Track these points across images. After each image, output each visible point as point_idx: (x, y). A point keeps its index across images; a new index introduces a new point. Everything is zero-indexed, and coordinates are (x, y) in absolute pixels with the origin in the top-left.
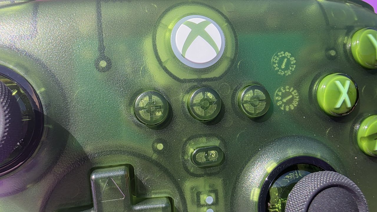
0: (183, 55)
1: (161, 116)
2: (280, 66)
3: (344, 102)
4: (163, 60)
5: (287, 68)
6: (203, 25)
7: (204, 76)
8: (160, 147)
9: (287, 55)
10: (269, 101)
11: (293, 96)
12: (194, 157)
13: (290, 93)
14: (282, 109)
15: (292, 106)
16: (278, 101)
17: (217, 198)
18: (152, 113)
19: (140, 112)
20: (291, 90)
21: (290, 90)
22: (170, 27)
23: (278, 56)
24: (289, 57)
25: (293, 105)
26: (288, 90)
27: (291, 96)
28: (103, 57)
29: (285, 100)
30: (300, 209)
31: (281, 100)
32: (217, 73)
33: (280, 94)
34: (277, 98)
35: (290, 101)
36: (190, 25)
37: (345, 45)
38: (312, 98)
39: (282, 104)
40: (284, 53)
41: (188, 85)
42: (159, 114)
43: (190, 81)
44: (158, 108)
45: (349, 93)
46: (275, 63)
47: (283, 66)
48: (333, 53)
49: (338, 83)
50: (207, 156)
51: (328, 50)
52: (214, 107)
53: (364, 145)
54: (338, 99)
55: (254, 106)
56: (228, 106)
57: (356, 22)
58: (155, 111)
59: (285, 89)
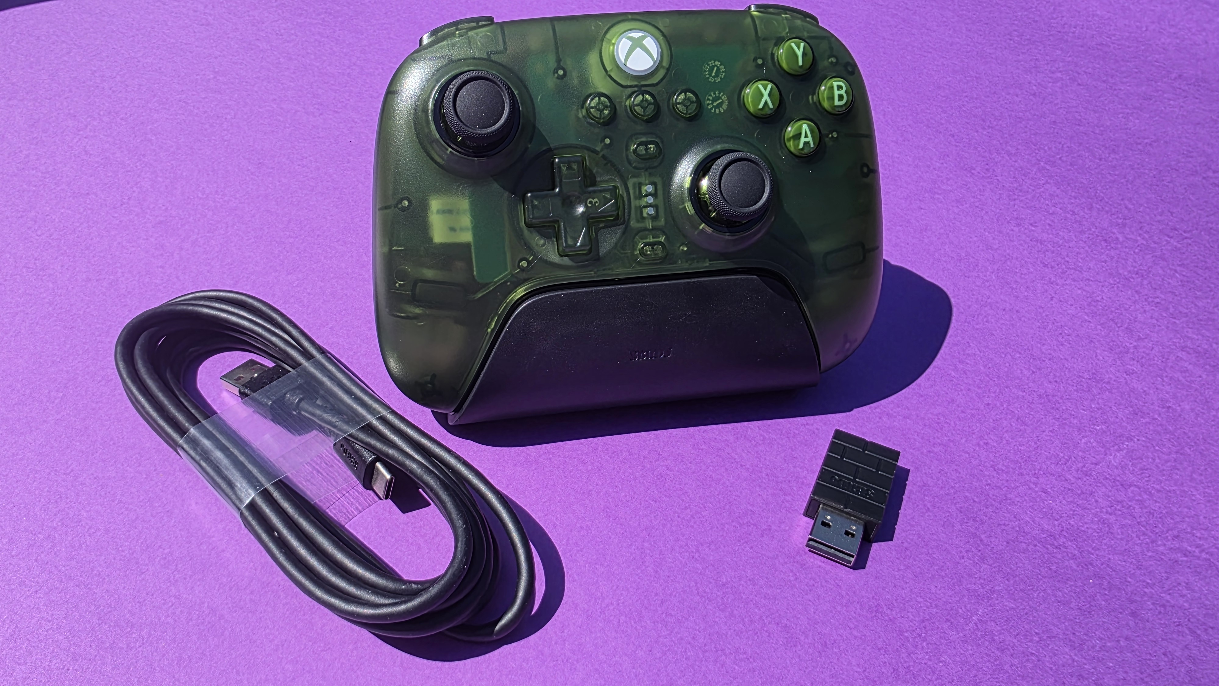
0: (625, 64)
1: (608, 114)
2: (710, 74)
3: (766, 103)
4: (608, 69)
5: (717, 75)
6: (641, 38)
7: (643, 83)
8: (608, 141)
9: (717, 64)
10: (700, 104)
11: (723, 101)
12: (635, 151)
13: (719, 98)
14: (713, 111)
15: (722, 109)
16: (708, 104)
17: (656, 189)
18: (601, 111)
19: (591, 110)
20: (720, 96)
22: (613, 41)
23: (708, 65)
24: (719, 66)
26: (717, 95)
27: (721, 101)
28: (560, 67)
29: (715, 104)
31: (712, 104)
32: (655, 80)
33: (711, 98)
34: (708, 102)
35: (719, 106)
36: (630, 39)
37: (773, 55)
38: (742, 105)
40: (715, 63)
41: (630, 90)
42: (606, 112)
43: (631, 86)
44: (606, 107)
45: (770, 95)
46: (706, 71)
47: (713, 74)
48: (760, 62)
49: (760, 87)
50: (646, 149)
51: (755, 59)
52: (652, 107)
53: (791, 145)
54: (760, 100)
55: (687, 107)
56: (664, 108)
57: (787, 33)
58: (603, 110)
59: (715, 94)
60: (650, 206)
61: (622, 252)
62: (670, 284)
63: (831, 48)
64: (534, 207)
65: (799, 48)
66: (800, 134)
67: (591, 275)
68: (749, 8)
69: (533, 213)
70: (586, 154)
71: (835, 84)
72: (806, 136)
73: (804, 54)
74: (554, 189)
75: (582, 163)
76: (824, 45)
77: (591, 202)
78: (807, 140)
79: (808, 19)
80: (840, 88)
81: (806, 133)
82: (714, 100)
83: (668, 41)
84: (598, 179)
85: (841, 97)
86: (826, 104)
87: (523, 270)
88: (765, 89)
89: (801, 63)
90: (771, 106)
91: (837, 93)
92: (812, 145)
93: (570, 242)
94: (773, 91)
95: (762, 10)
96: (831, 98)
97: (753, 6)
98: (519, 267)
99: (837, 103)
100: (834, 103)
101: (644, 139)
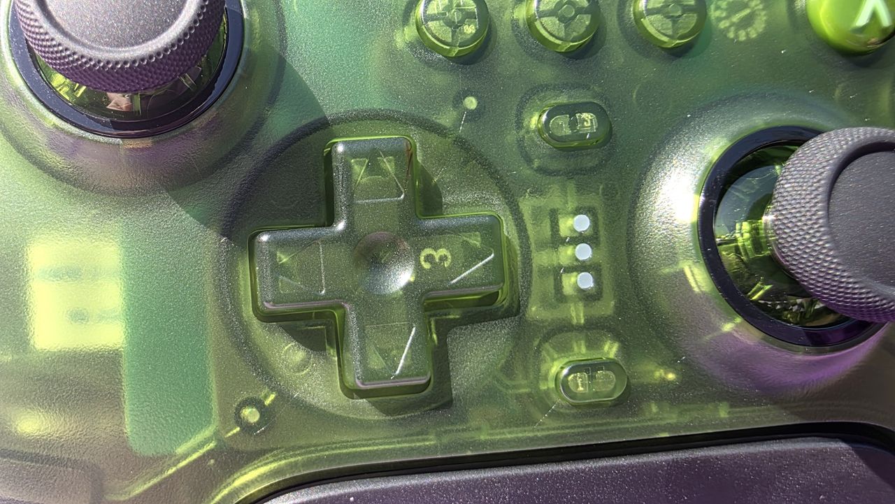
1: (474, 35)
3: (874, 16)
8: (471, 104)
11: (753, 11)
12: (544, 127)
13: (744, 5)
14: (731, 36)
15: (753, 31)
16: (719, 19)
17: (595, 223)
18: (456, 27)
19: (431, 24)
25: (756, 30)
27: (748, 11)
29: (736, 18)
30: (808, 211)
31: (728, 18)
33: (724, 4)
34: (718, 13)
35: (748, 21)
39: (730, 26)
42: (470, 29)
44: (467, 18)
50: (573, 124)
52: (586, 20)
54: (859, 9)
55: (674, 20)
56: (612, 23)
58: (462, 23)
60: (581, 267)
61: (509, 383)
62: (631, 466)
64: (278, 269)
67: (429, 444)
69: (275, 286)
70: (416, 137)
74: (330, 221)
75: (406, 157)
77: (429, 258)
82: (734, 9)
84: (447, 199)
87: (247, 428)
90: (887, 23)
93: (376, 362)
98: (239, 421)
101: (563, 99)
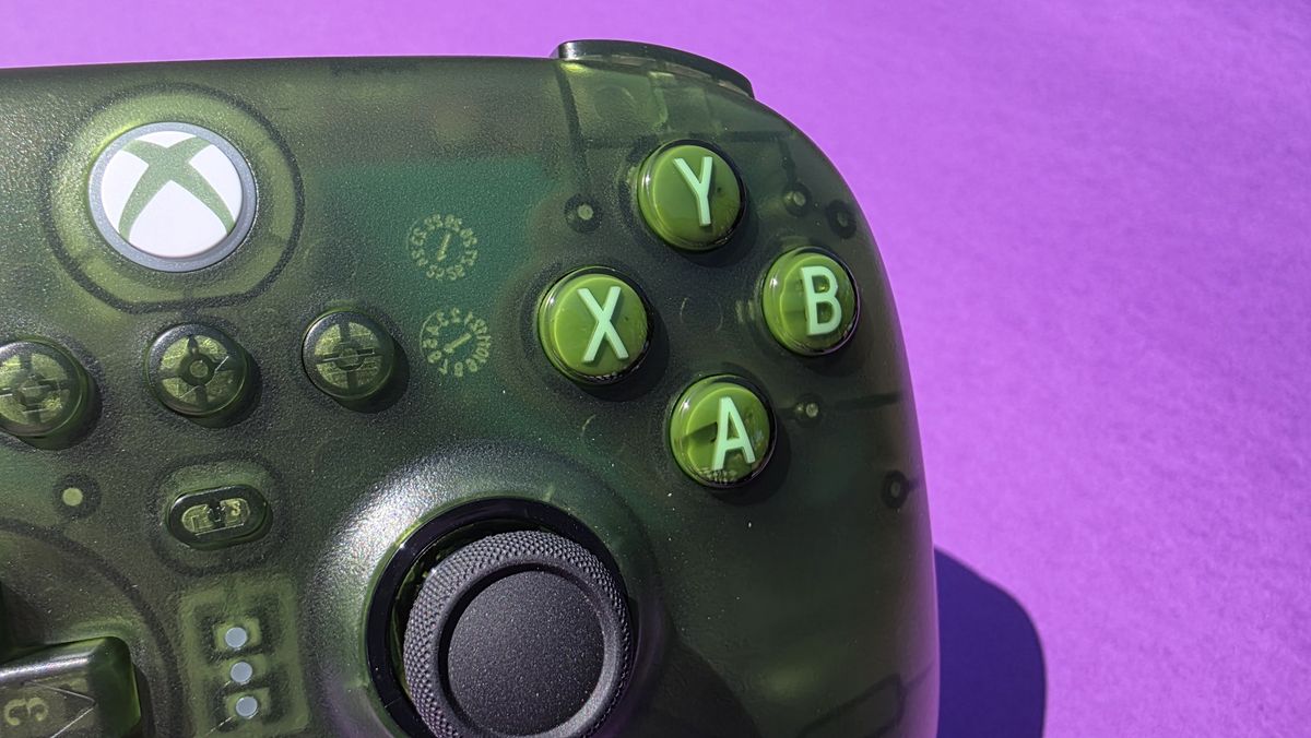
0: (123, 235)
3: (605, 343)
4: (73, 254)
5: (451, 260)
6: (185, 150)
8: (73, 497)
9: (453, 225)
10: (396, 353)
11: (474, 337)
12: (175, 522)
13: (463, 329)
14: (444, 371)
15: (473, 363)
16: (428, 351)
20: (467, 321)
21: (463, 318)
22: (89, 160)
23: (424, 228)
24: (457, 230)
26: (457, 320)
27: (468, 336)
29: (449, 350)
32: (242, 283)
33: (435, 331)
34: (426, 343)
35: (464, 352)
36: (144, 151)
37: (624, 189)
40: (443, 220)
42: (55, 403)
44: (51, 388)
46: (416, 249)
47: (442, 257)
48: (586, 213)
49: (586, 295)
50: (214, 515)
51: (573, 204)
53: (689, 457)
54: (588, 337)
55: (350, 370)
57: (665, 126)
59: (448, 317)
63: (789, 165)
65: (698, 174)
66: (714, 427)
68: (562, 49)
71: (808, 274)
72: (731, 433)
73: (714, 190)
76: (769, 156)
78: (733, 444)
79: (723, 84)
80: (819, 283)
81: (730, 423)
82: (446, 337)
83: (287, 153)
85: (823, 309)
86: (785, 332)
88: (601, 304)
89: (705, 219)
90: (621, 352)
91: (813, 299)
92: (750, 457)
94: (625, 310)
95: (594, 58)
96: (799, 313)
97: (570, 45)
99: (815, 327)
100: (805, 328)
